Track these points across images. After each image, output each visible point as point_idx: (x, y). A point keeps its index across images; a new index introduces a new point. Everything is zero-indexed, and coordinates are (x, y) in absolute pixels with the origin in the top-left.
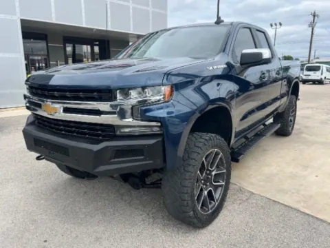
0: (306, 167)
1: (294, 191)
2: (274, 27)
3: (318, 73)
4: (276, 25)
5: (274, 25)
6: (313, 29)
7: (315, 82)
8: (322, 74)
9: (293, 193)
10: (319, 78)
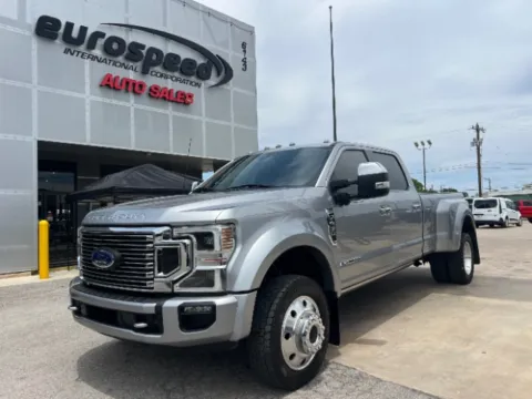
0: (468, 341)
1: (445, 374)
2: (420, 146)
3: (495, 210)
4: (423, 144)
5: (420, 144)
6: (478, 149)
7: (492, 224)
8: (501, 212)
9: (444, 378)
10: (497, 219)
